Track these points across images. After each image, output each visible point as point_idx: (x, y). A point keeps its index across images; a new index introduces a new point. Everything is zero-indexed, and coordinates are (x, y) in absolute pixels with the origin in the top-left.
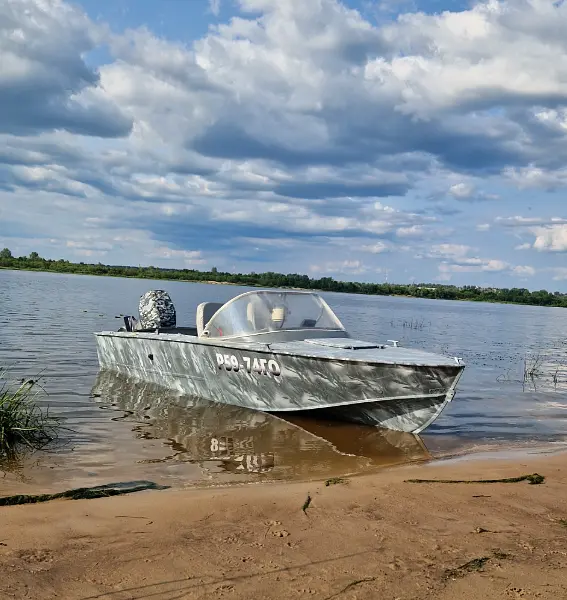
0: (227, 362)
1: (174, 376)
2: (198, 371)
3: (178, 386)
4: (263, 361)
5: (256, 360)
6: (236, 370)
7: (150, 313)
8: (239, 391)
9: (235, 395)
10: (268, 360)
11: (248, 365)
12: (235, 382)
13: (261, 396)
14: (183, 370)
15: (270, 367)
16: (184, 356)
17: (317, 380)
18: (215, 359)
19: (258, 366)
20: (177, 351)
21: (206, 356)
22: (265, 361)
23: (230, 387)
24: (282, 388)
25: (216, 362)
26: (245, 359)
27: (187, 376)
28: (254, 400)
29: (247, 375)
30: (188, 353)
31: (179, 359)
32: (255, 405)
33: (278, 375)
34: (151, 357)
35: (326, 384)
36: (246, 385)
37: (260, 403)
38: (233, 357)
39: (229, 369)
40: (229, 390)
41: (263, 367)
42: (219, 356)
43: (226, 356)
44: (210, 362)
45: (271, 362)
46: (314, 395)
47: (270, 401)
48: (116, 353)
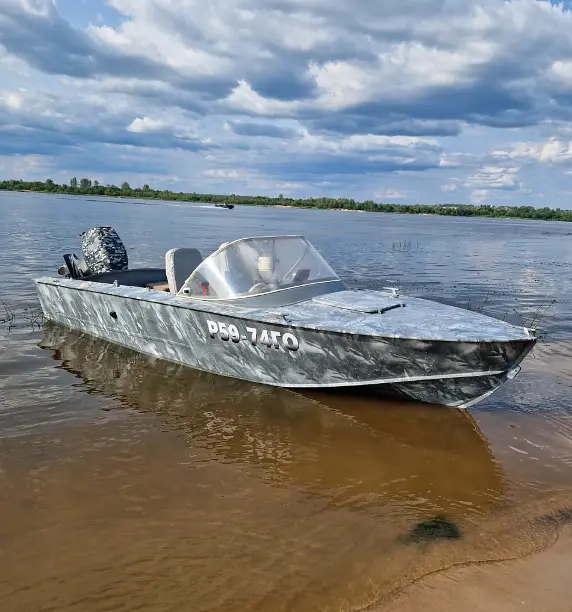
0: (221, 331)
1: (146, 338)
2: (180, 337)
3: (151, 349)
4: (275, 334)
5: (265, 332)
6: (236, 341)
7: (97, 253)
8: (237, 363)
9: (231, 366)
10: (282, 334)
11: (254, 337)
12: (232, 353)
13: (268, 369)
14: (160, 334)
15: (285, 342)
16: (160, 318)
17: (349, 358)
18: (205, 326)
19: (267, 339)
20: (150, 312)
21: (193, 323)
22: (278, 334)
23: (226, 357)
24: (299, 364)
25: (207, 330)
26: (249, 329)
27: (165, 340)
28: (258, 373)
29: (250, 347)
30: (166, 316)
31: (153, 322)
32: (258, 378)
33: (295, 350)
34: (114, 315)
35: (359, 362)
36: (248, 357)
37: (265, 377)
38: (232, 326)
39: (226, 339)
40: (223, 361)
41: (275, 340)
42: (210, 323)
43: (222, 325)
44: (197, 328)
45: (286, 336)
46: (340, 373)
47: (280, 375)
48: (64, 303)
